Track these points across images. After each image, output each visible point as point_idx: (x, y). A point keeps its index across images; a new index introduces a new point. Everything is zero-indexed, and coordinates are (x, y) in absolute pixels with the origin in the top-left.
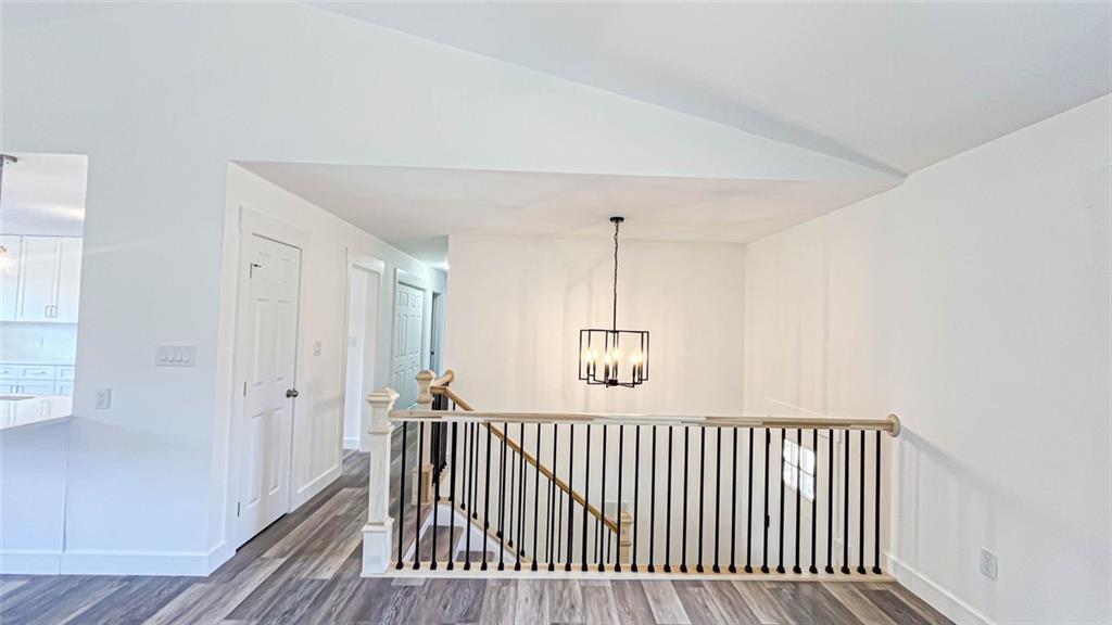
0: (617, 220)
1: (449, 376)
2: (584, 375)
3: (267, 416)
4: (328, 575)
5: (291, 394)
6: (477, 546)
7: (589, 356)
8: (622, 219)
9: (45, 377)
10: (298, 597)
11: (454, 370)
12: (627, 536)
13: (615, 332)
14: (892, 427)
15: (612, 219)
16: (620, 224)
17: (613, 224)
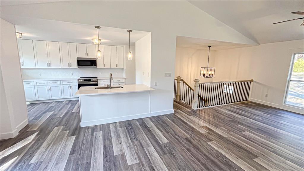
2: (201, 75)
7: (202, 72)
8: (210, 47)
9: (57, 84)
12: (207, 103)
13: (208, 68)
14: (252, 81)
15: (209, 47)
17: (209, 48)
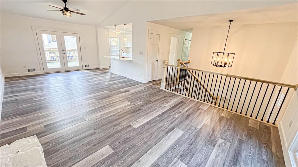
0: (231, 21)
1: (189, 61)
2: (213, 63)
3: (153, 64)
4: (156, 87)
5: (157, 61)
6: (180, 88)
8: (233, 21)
10: (152, 88)
11: (190, 60)
13: (224, 53)
15: (229, 21)
16: (232, 22)
17: (230, 22)
